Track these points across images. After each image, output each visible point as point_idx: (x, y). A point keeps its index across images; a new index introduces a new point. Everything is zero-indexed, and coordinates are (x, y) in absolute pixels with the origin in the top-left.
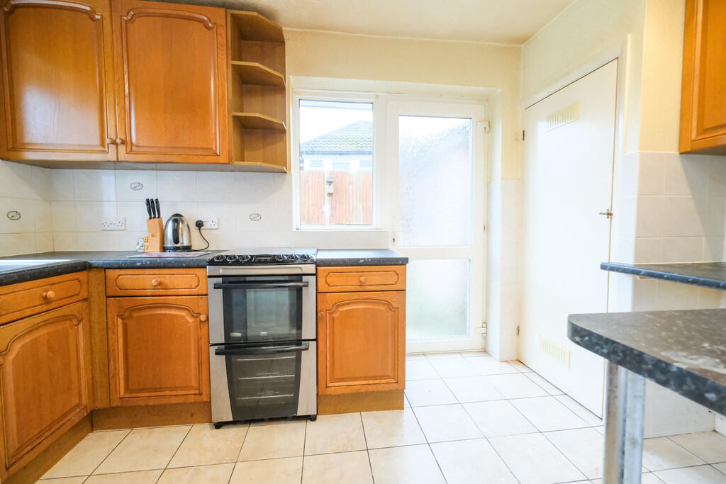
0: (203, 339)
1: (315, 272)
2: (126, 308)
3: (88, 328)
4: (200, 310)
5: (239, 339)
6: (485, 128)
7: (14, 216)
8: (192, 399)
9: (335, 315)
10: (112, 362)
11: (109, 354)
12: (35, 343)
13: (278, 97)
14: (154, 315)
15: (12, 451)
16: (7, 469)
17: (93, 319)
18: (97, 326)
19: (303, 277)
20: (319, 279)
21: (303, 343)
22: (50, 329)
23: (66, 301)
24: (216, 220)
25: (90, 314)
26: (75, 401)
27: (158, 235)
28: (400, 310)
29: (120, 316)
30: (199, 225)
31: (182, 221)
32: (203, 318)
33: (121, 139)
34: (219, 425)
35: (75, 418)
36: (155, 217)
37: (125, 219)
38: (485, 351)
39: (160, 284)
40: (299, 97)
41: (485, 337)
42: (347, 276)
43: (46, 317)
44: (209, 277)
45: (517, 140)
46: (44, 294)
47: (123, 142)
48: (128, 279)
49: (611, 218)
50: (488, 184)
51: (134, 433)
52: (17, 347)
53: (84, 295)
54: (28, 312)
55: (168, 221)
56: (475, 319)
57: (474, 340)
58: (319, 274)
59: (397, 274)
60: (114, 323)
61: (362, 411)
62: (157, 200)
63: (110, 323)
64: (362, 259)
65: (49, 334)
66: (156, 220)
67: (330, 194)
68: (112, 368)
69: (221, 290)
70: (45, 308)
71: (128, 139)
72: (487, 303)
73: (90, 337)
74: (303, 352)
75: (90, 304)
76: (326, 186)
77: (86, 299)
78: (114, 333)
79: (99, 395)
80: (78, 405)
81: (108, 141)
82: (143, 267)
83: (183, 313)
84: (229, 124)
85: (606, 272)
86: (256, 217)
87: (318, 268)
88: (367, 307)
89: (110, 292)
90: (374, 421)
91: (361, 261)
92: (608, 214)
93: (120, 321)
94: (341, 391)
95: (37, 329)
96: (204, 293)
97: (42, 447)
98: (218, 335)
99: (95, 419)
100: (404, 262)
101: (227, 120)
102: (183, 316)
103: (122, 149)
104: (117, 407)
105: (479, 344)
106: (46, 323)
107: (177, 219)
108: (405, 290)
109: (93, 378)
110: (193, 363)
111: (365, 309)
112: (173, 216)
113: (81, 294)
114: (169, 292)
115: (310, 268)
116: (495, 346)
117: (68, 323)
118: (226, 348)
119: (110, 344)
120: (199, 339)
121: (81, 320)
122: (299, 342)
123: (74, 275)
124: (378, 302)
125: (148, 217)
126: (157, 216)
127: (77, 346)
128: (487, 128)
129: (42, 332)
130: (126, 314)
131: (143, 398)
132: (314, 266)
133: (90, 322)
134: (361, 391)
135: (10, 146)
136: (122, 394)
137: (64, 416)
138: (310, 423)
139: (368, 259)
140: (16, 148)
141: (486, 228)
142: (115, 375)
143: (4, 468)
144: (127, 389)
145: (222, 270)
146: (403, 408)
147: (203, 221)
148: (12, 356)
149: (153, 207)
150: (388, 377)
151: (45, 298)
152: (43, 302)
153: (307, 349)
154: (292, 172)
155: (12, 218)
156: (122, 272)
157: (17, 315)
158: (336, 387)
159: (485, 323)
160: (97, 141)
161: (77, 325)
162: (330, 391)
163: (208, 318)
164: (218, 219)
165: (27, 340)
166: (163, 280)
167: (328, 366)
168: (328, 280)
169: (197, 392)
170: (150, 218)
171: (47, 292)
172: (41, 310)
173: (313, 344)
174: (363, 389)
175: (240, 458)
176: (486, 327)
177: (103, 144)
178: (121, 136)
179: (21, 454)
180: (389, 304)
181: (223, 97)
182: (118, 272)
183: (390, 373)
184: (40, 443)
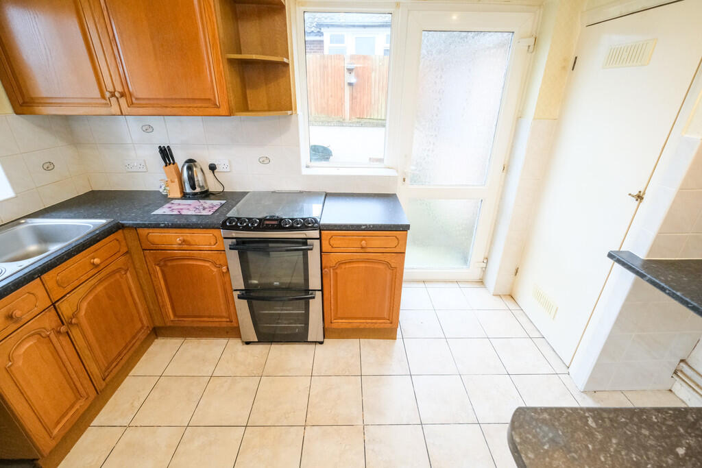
0: (227, 283)
1: (318, 237)
2: (161, 258)
3: (135, 273)
4: (222, 262)
5: (257, 285)
6: (529, 46)
7: (49, 167)
8: (224, 325)
9: (338, 271)
10: (159, 298)
11: (156, 292)
12: (96, 298)
13: (277, 18)
14: (185, 265)
15: (104, 369)
16: (104, 380)
17: (137, 267)
18: (141, 271)
19: (308, 241)
20: (323, 241)
21: (310, 292)
22: (106, 284)
23: (110, 260)
24: (227, 163)
25: (133, 263)
26: (140, 325)
27: (176, 180)
28: (398, 269)
29: (158, 265)
30: (213, 168)
31: (196, 166)
32: (224, 269)
33: (119, 92)
34: (248, 343)
35: (141, 336)
36: (170, 164)
37: (144, 161)
38: (481, 282)
39: (184, 241)
40: (304, 9)
41: (484, 270)
42: (350, 240)
43: (99, 277)
44: (225, 238)
45: (564, 68)
46: (92, 261)
47: (122, 95)
48: (156, 236)
49: (641, 202)
50: (519, 118)
51: (187, 343)
52: (84, 305)
53: (125, 250)
54: (84, 278)
55: (183, 166)
56: (476, 255)
57: (473, 271)
58: (323, 238)
59: (398, 239)
60: (153, 269)
61: (362, 338)
62: (168, 147)
63: (151, 269)
64: (364, 225)
65: (105, 288)
66: (172, 165)
67: (350, 84)
68: (160, 301)
69: (237, 251)
70: (95, 271)
71: (126, 90)
72: (492, 242)
73: (138, 280)
74: (311, 301)
75: (131, 256)
76: (347, 74)
77: (127, 252)
78: (155, 277)
79: (156, 318)
80: (142, 328)
81: (108, 95)
82: (167, 227)
83: (207, 264)
84: (224, 68)
85: (611, 261)
86: (265, 161)
87: (322, 232)
88: (368, 265)
89: (144, 247)
90: (369, 348)
91: (363, 227)
92: (639, 197)
93: (158, 268)
94: (344, 326)
95: (95, 287)
96: (223, 249)
97: (123, 362)
98: (238, 283)
99: (157, 332)
100: (406, 228)
101: (221, 66)
102: (208, 267)
103: (123, 101)
104: (170, 327)
105: (477, 275)
106: (100, 281)
107: (191, 163)
108: (404, 253)
109: (148, 307)
110: (222, 300)
111: (366, 267)
112: (186, 162)
113: (121, 250)
114: (192, 247)
115: (315, 234)
116: (492, 279)
117: (118, 276)
118: (246, 293)
119: (155, 284)
120: (224, 284)
121: (128, 269)
122: (307, 291)
123: (112, 237)
124: (379, 262)
125: (164, 164)
126: (172, 161)
127: (130, 289)
128: (531, 48)
129: (100, 288)
130: (162, 263)
131: (188, 322)
132: (318, 232)
133: (135, 268)
134: (360, 327)
135: (21, 101)
136: (172, 317)
137: (134, 337)
138: (318, 346)
139: (370, 225)
140: (27, 103)
141: (506, 168)
142: (163, 306)
143: (101, 380)
144: (175, 315)
145: (234, 234)
146: (395, 339)
147: (216, 164)
148: (83, 312)
149: (166, 154)
150: (384, 319)
151: (93, 264)
152: (92, 267)
153: (314, 298)
154: (298, 113)
155: (47, 169)
156: (151, 230)
157: (76, 283)
158: (340, 323)
159: (487, 259)
160: (97, 94)
161: (126, 273)
162: (334, 326)
163: (228, 268)
164: (230, 162)
165: (90, 297)
166: (185, 238)
167: (332, 308)
168: (332, 242)
169: (228, 320)
170: (166, 166)
171: (94, 259)
172: (94, 273)
173: (319, 294)
174: (362, 326)
175: (264, 374)
176: (487, 263)
177: (103, 97)
178: (119, 88)
179: (112, 367)
180: (388, 264)
181: (214, 36)
182: (146, 231)
183: (386, 315)
184: (121, 359)
